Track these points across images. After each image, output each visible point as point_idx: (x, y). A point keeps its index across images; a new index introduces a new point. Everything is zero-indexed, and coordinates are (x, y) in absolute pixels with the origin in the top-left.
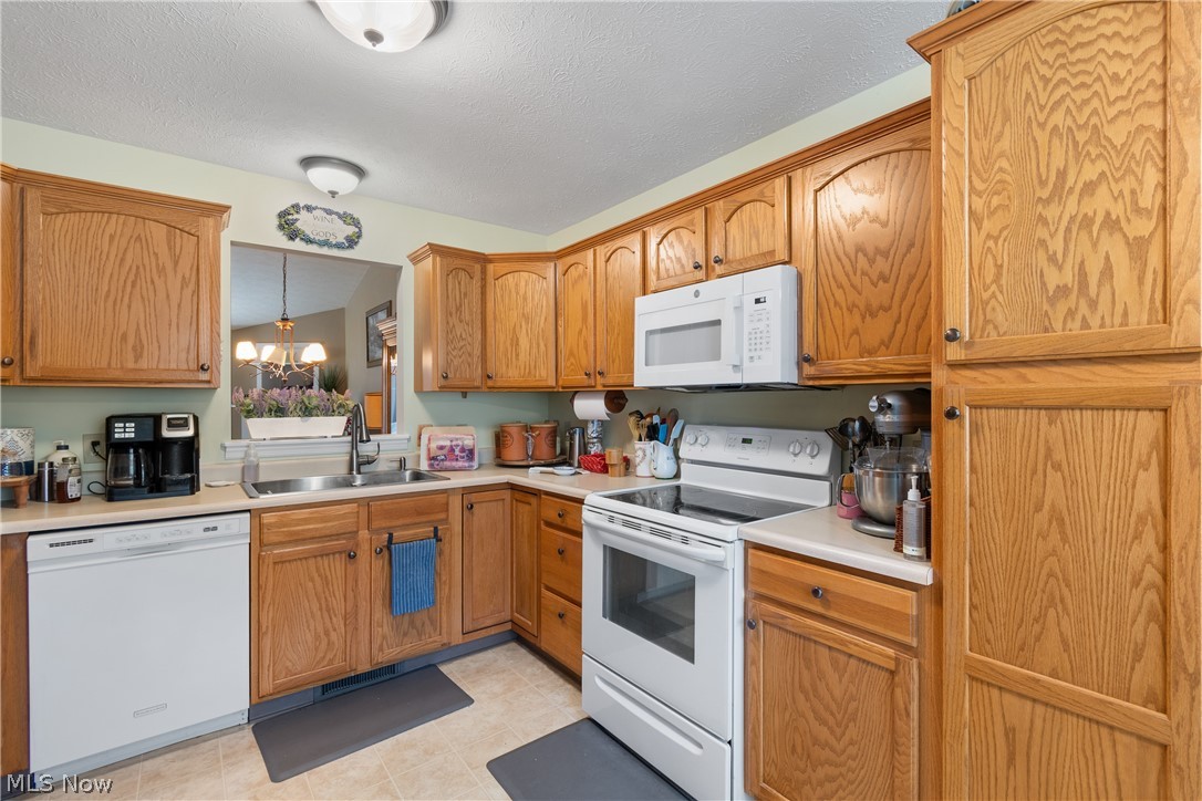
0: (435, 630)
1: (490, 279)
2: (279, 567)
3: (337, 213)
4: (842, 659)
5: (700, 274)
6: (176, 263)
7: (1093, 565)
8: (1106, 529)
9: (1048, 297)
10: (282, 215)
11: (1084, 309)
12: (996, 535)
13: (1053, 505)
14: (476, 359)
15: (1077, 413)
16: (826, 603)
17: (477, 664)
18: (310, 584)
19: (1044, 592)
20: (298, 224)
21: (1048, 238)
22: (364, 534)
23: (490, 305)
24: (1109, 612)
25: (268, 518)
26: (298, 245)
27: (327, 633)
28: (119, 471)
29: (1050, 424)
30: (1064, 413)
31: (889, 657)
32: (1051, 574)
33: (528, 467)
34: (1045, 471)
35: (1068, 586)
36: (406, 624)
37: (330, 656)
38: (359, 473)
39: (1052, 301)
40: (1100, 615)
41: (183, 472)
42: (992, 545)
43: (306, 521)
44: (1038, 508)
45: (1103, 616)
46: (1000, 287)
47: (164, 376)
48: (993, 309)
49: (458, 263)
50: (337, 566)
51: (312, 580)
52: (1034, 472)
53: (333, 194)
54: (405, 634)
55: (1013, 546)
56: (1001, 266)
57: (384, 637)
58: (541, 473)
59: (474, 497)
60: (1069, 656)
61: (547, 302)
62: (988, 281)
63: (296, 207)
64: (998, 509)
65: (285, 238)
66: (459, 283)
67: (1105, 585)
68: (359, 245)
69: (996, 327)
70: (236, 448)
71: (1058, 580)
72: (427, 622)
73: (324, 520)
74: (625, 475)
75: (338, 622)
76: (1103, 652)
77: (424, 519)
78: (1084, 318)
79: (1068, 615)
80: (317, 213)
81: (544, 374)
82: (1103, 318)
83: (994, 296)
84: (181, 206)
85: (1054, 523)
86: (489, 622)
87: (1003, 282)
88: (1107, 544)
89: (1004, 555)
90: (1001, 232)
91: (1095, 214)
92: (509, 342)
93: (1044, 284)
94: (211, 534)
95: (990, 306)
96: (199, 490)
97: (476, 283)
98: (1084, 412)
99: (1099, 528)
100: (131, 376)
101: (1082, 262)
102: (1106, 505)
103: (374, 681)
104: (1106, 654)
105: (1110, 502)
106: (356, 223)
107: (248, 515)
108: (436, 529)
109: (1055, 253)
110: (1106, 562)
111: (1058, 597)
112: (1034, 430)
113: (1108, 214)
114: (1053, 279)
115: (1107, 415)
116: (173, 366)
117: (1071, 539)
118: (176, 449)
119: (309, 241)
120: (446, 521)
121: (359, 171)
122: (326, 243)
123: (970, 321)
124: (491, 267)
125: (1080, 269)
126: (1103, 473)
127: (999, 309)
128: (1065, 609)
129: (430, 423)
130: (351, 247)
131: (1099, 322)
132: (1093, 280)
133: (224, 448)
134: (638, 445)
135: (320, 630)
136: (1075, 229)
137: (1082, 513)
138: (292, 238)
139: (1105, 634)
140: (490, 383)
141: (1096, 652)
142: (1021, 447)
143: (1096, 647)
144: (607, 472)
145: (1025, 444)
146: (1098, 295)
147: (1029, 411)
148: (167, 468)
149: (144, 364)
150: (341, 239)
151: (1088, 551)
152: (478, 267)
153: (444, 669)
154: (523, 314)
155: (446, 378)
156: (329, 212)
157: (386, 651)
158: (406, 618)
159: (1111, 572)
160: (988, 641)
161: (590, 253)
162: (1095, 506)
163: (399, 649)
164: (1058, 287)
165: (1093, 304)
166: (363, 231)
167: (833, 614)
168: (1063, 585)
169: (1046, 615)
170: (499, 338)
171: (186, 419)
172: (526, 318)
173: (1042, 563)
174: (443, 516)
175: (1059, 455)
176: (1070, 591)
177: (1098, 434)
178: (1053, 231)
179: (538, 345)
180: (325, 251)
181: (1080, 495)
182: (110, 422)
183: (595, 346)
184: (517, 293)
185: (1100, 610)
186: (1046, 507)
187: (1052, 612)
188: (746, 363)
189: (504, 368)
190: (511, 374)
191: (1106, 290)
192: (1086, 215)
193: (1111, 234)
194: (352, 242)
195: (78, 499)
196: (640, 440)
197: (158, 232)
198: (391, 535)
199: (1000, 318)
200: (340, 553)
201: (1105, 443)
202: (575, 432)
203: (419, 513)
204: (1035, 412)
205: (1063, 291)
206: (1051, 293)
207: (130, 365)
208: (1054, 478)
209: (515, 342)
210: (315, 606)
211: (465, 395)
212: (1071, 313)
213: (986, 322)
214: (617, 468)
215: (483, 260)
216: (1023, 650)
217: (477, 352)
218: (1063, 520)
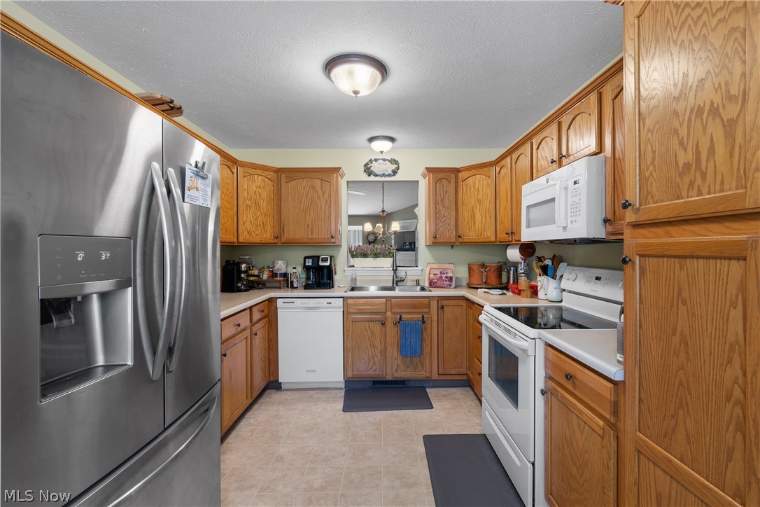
0: (423, 368)
1: (460, 182)
2: (354, 323)
3: (388, 160)
4: (583, 424)
5: (555, 165)
6: (323, 194)
7: (704, 380)
8: (711, 353)
9: (679, 173)
10: (365, 165)
11: (699, 181)
12: (652, 350)
13: (682, 332)
14: (453, 227)
15: (695, 260)
16: (574, 385)
17: (445, 393)
18: (366, 333)
19: (677, 396)
20: (372, 169)
21: (679, 128)
22: (389, 314)
23: (460, 196)
24: (713, 418)
25: (350, 301)
26: (372, 178)
27: (373, 357)
28: (308, 278)
29: (681, 269)
30: (688, 260)
31: (599, 426)
32: (681, 384)
33: (477, 288)
34: (678, 305)
35: (690, 394)
36: (408, 362)
37: (374, 368)
38: (397, 285)
39: (681, 175)
40: (707, 420)
41: (328, 280)
42: (650, 357)
43: (364, 304)
44: (674, 334)
45: (709, 421)
46: (654, 167)
47: (320, 241)
48: (651, 184)
49: (442, 175)
50: (377, 328)
51: (367, 331)
52: (672, 306)
53: (382, 152)
54: (408, 367)
55: (661, 359)
56: (655, 151)
57: (398, 366)
58: (485, 292)
59: (444, 302)
60: (690, 448)
61: (491, 191)
62: (649, 163)
63: (371, 161)
64: (654, 331)
65: (367, 176)
66: (443, 186)
67: (710, 397)
68: (398, 173)
69: (652, 197)
70: (349, 272)
71: (684, 388)
72: (419, 363)
73: (371, 304)
74: (532, 297)
75: (378, 353)
76: (709, 449)
77: (417, 310)
78: (699, 187)
79: (690, 416)
80: (380, 161)
81: (489, 234)
82: (709, 186)
83: (651, 174)
84: (325, 171)
85: (683, 344)
86: (452, 372)
87: (656, 163)
88: (712, 365)
89: (656, 365)
90: (655, 126)
91: (704, 104)
92: (470, 216)
93: (677, 162)
94: (329, 305)
95: (649, 181)
96: (333, 287)
97: (452, 185)
98: (699, 260)
99: (707, 352)
100: (310, 241)
101: (697, 145)
102: (711, 334)
103: (394, 386)
104: (711, 451)
105: (713, 332)
106: (396, 162)
107: (342, 299)
108: (423, 316)
109: (683, 139)
110: (711, 379)
111: (684, 401)
112: (672, 273)
113: (712, 103)
114: (682, 159)
115: (712, 262)
116: (323, 237)
117: (692, 359)
118: (325, 270)
119: (376, 175)
120: (429, 313)
121: (392, 139)
122: (383, 175)
123: (640, 194)
124: (460, 174)
125: (696, 149)
126: (709, 309)
127: (654, 184)
128: (688, 411)
129: (434, 262)
130: (394, 175)
131: (707, 190)
132: (704, 156)
133: (344, 271)
134: (539, 278)
135: (370, 354)
136: (693, 117)
137: (698, 339)
138: (369, 176)
139: (710, 435)
140: (460, 240)
141: (706, 449)
142: (666, 285)
143: (705, 443)
144: (520, 294)
145: (667, 283)
146: (706, 169)
147: (669, 259)
148: (323, 279)
149: (314, 237)
150: (390, 172)
151: (701, 369)
152: (453, 176)
153: (428, 390)
154: (478, 200)
155: (435, 238)
156: (384, 160)
157: (399, 373)
158: (409, 359)
159: (714, 387)
160: (648, 427)
161: (509, 158)
162: (705, 335)
163: (405, 373)
164: (684, 164)
165: (704, 176)
166: (400, 166)
167: (577, 393)
168: (687, 393)
169: (678, 413)
170: (465, 214)
171: (327, 258)
172: (479, 202)
173: (676, 374)
174: (427, 310)
175: (685, 294)
176: (691, 398)
177: (707, 277)
178: (681, 121)
179: (486, 217)
180: (383, 179)
181: (697, 324)
182: (305, 258)
183: (512, 216)
184: (474, 188)
185: (707, 416)
186: (678, 333)
187: (681, 412)
188: (569, 225)
189: (468, 231)
190: (471, 235)
191: (711, 164)
192: (699, 106)
193: (714, 119)
194: (395, 172)
195: (297, 288)
196: (540, 275)
197: (318, 182)
198: (401, 317)
199: (655, 190)
200: (379, 321)
201: (711, 285)
202: (510, 269)
203: (415, 307)
204: (673, 260)
205: (687, 166)
206: (681, 169)
207: (310, 237)
208: (683, 310)
209: (473, 217)
210: (368, 345)
211: (452, 247)
212: (692, 184)
213: (648, 193)
214: (525, 292)
215: (456, 171)
216: (666, 437)
217: (453, 223)
218: (687, 343)
